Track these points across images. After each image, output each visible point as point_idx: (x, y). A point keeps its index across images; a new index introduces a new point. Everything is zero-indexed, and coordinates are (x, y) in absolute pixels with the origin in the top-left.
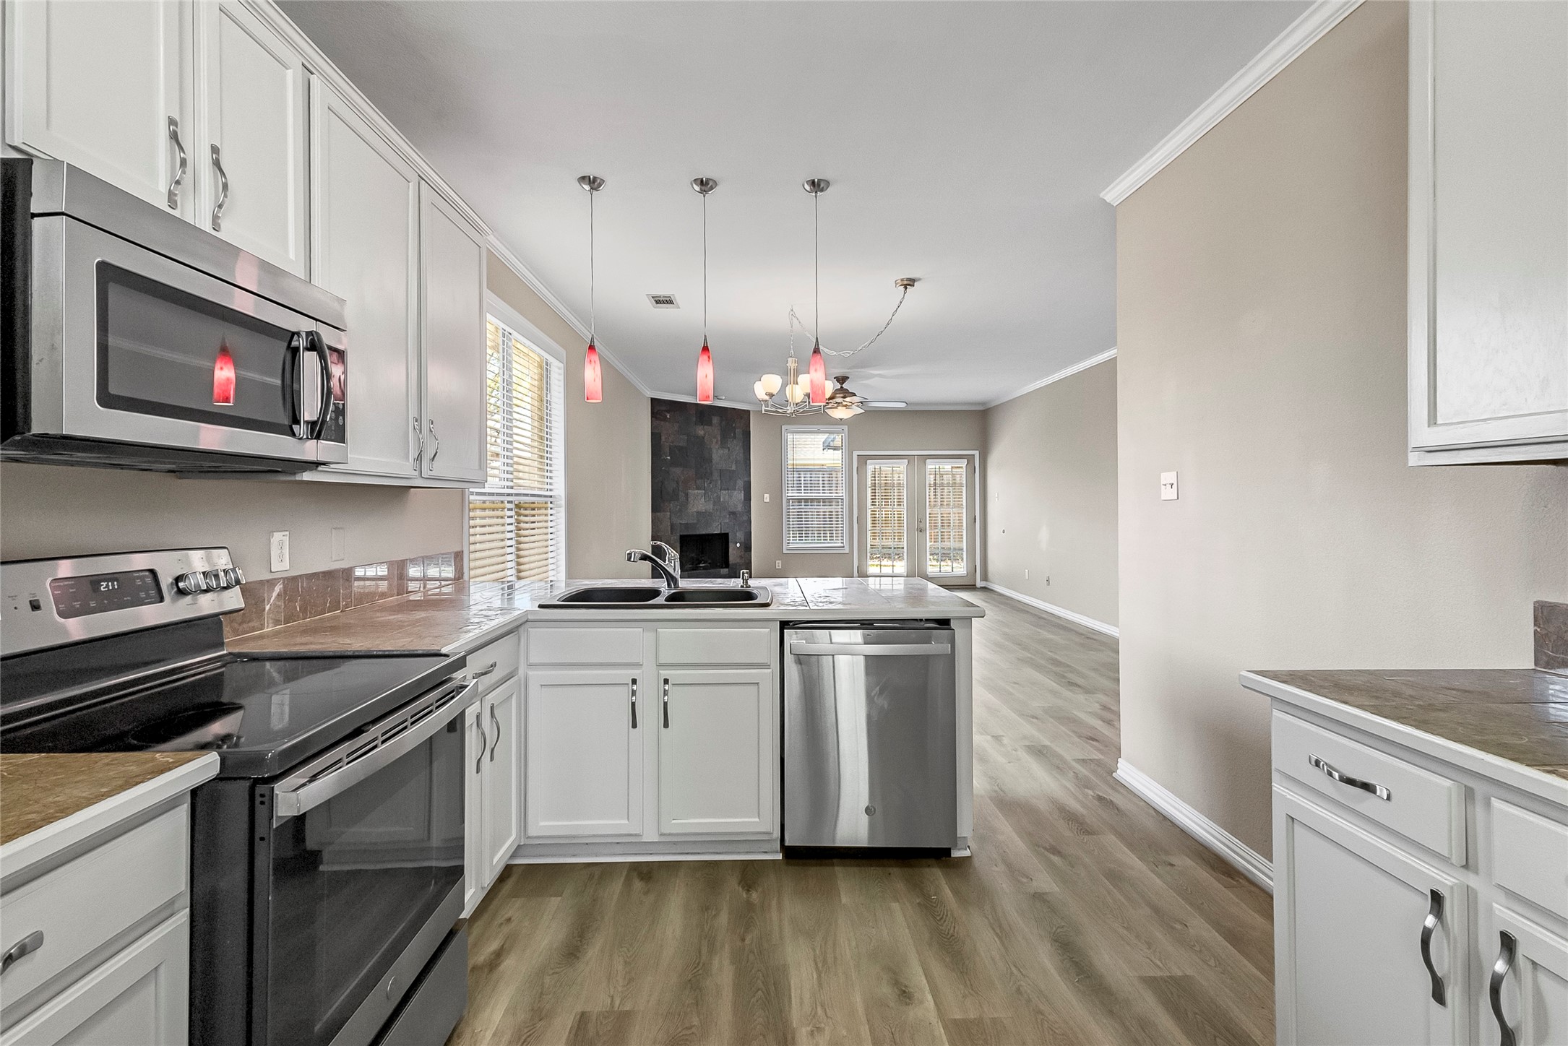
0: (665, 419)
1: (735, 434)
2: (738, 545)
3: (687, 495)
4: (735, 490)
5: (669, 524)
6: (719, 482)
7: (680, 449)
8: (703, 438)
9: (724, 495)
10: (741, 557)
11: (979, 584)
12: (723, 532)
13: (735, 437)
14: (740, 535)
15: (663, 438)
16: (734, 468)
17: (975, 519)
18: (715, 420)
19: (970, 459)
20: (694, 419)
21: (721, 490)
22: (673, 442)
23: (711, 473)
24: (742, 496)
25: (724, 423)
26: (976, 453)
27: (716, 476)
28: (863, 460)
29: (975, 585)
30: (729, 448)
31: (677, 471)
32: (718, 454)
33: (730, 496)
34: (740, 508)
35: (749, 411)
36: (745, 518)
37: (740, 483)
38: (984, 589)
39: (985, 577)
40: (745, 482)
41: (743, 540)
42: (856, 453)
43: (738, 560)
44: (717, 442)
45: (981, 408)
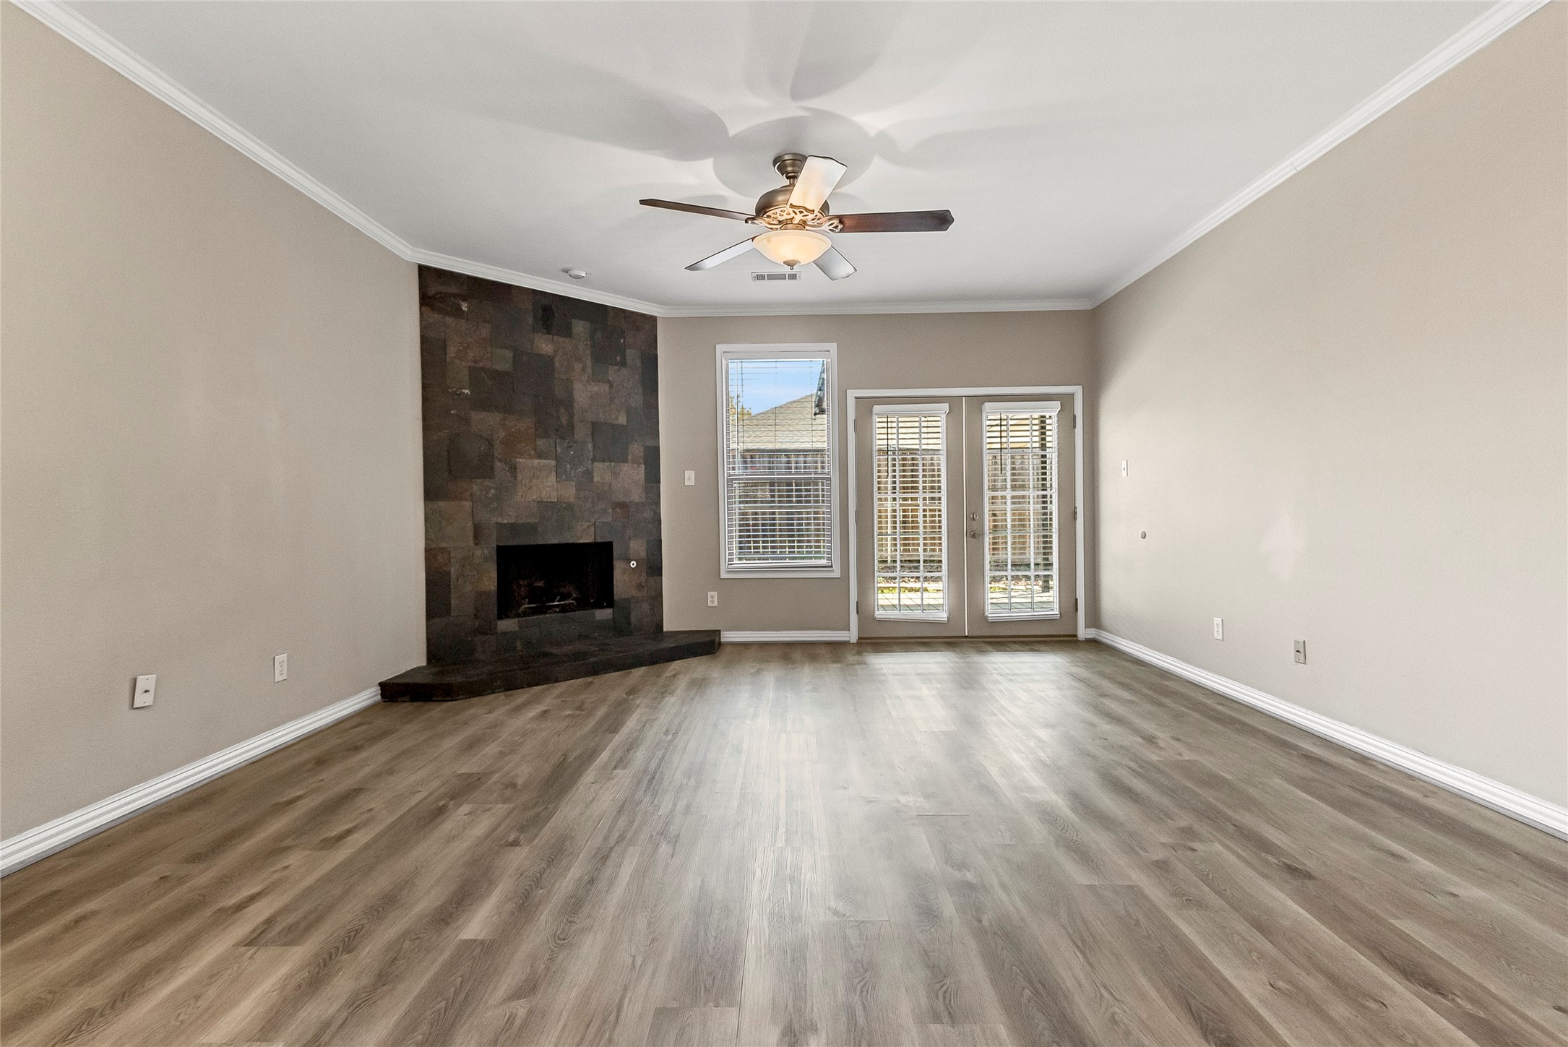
0: (458, 313)
1: (624, 357)
2: (633, 564)
3: (513, 469)
4: (625, 461)
5: (470, 524)
6: (590, 446)
7: (497, 376)
8: (552, 358)
9: (601, 472)
10: (640, 587)
11: (1083, 633)
12: (599, 540)
13: (623, 364)
14: (638, 547)
15: (452, 351)
16: (622, 420)
17: (1075, 513)
18: (580, 327)
19: (1067, 400)
20: (530, 321)
21: (594, 460)
22: (475, 362)
23: (571, 426)
24: (640, 473)
25: (599, 335)
26: (1077, 391)
27: (582, 432)
28: (866, 406)
29: (1075, 636)
30: (609, 382)
31: (484, 421)
32: (585, 392)
33: (615, 474)
34: (637, 495)
35: (652, 320)
36: (648, 514)
37: (636, 449)
38: (1095, 644)
39: (1095, 619)
40: (647, 449)
41: (643, 554)
42: (852, 394)
43: (634, 592)
44: (584, 369)
45: (1085, 305)
